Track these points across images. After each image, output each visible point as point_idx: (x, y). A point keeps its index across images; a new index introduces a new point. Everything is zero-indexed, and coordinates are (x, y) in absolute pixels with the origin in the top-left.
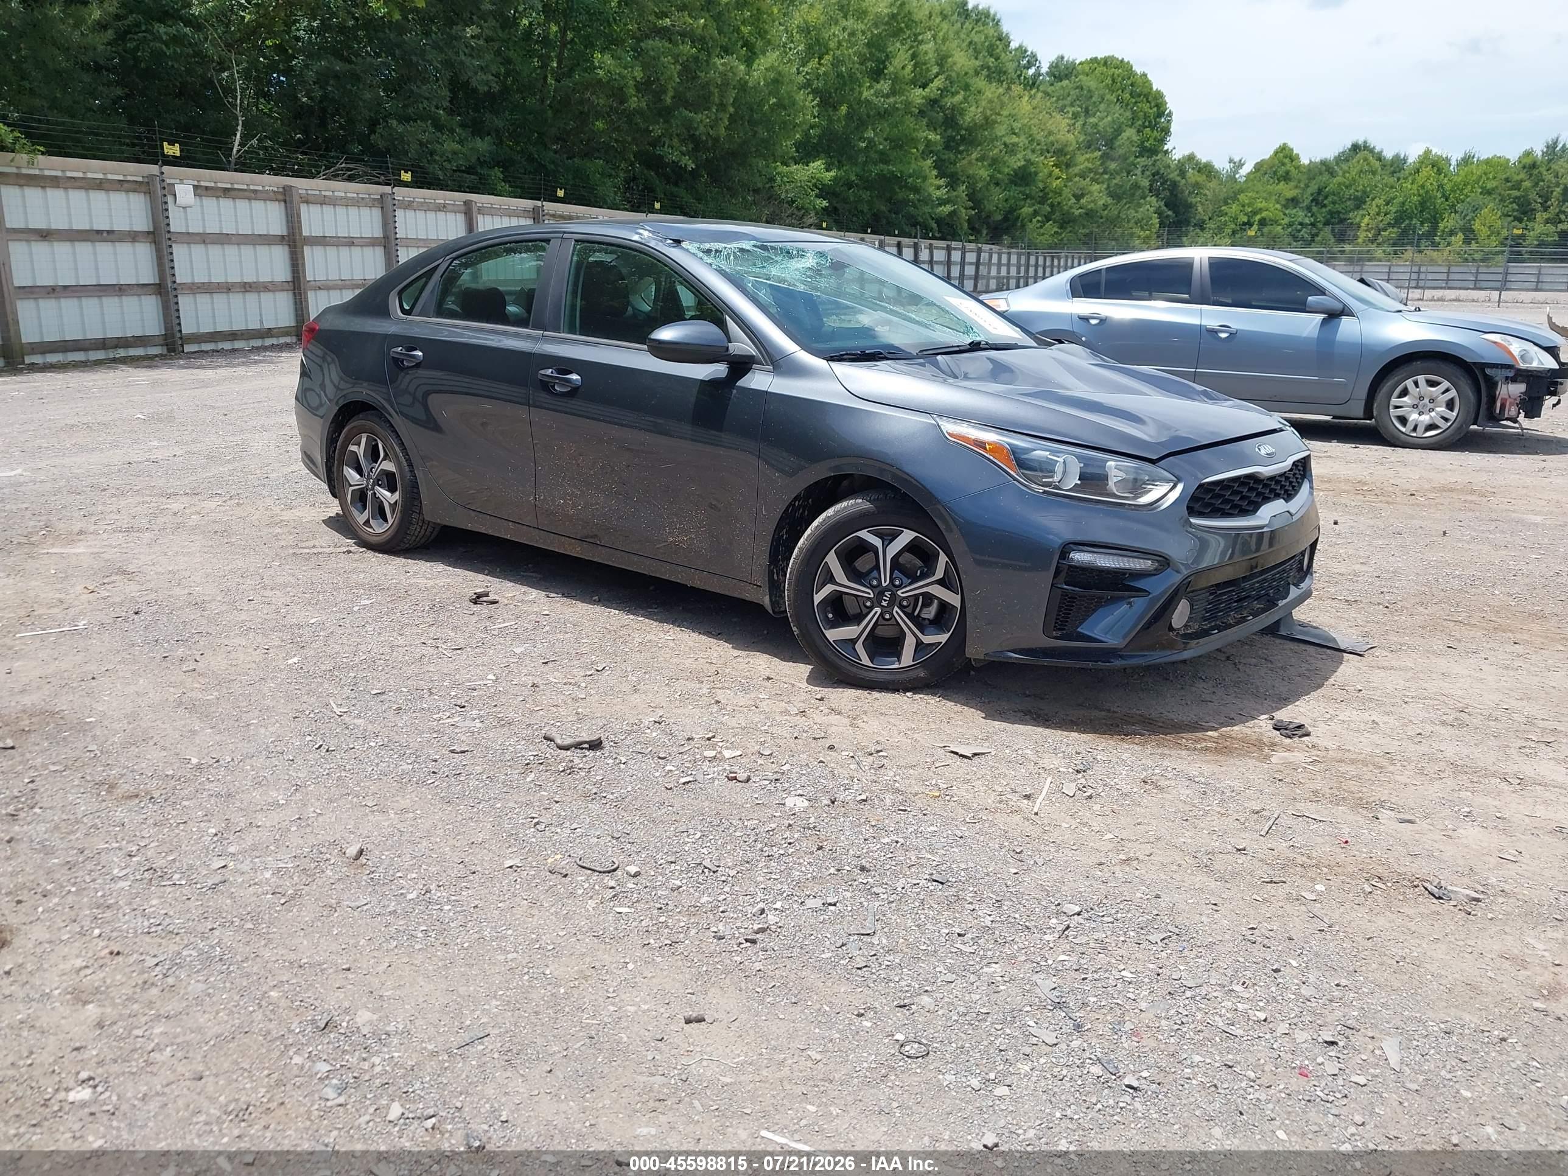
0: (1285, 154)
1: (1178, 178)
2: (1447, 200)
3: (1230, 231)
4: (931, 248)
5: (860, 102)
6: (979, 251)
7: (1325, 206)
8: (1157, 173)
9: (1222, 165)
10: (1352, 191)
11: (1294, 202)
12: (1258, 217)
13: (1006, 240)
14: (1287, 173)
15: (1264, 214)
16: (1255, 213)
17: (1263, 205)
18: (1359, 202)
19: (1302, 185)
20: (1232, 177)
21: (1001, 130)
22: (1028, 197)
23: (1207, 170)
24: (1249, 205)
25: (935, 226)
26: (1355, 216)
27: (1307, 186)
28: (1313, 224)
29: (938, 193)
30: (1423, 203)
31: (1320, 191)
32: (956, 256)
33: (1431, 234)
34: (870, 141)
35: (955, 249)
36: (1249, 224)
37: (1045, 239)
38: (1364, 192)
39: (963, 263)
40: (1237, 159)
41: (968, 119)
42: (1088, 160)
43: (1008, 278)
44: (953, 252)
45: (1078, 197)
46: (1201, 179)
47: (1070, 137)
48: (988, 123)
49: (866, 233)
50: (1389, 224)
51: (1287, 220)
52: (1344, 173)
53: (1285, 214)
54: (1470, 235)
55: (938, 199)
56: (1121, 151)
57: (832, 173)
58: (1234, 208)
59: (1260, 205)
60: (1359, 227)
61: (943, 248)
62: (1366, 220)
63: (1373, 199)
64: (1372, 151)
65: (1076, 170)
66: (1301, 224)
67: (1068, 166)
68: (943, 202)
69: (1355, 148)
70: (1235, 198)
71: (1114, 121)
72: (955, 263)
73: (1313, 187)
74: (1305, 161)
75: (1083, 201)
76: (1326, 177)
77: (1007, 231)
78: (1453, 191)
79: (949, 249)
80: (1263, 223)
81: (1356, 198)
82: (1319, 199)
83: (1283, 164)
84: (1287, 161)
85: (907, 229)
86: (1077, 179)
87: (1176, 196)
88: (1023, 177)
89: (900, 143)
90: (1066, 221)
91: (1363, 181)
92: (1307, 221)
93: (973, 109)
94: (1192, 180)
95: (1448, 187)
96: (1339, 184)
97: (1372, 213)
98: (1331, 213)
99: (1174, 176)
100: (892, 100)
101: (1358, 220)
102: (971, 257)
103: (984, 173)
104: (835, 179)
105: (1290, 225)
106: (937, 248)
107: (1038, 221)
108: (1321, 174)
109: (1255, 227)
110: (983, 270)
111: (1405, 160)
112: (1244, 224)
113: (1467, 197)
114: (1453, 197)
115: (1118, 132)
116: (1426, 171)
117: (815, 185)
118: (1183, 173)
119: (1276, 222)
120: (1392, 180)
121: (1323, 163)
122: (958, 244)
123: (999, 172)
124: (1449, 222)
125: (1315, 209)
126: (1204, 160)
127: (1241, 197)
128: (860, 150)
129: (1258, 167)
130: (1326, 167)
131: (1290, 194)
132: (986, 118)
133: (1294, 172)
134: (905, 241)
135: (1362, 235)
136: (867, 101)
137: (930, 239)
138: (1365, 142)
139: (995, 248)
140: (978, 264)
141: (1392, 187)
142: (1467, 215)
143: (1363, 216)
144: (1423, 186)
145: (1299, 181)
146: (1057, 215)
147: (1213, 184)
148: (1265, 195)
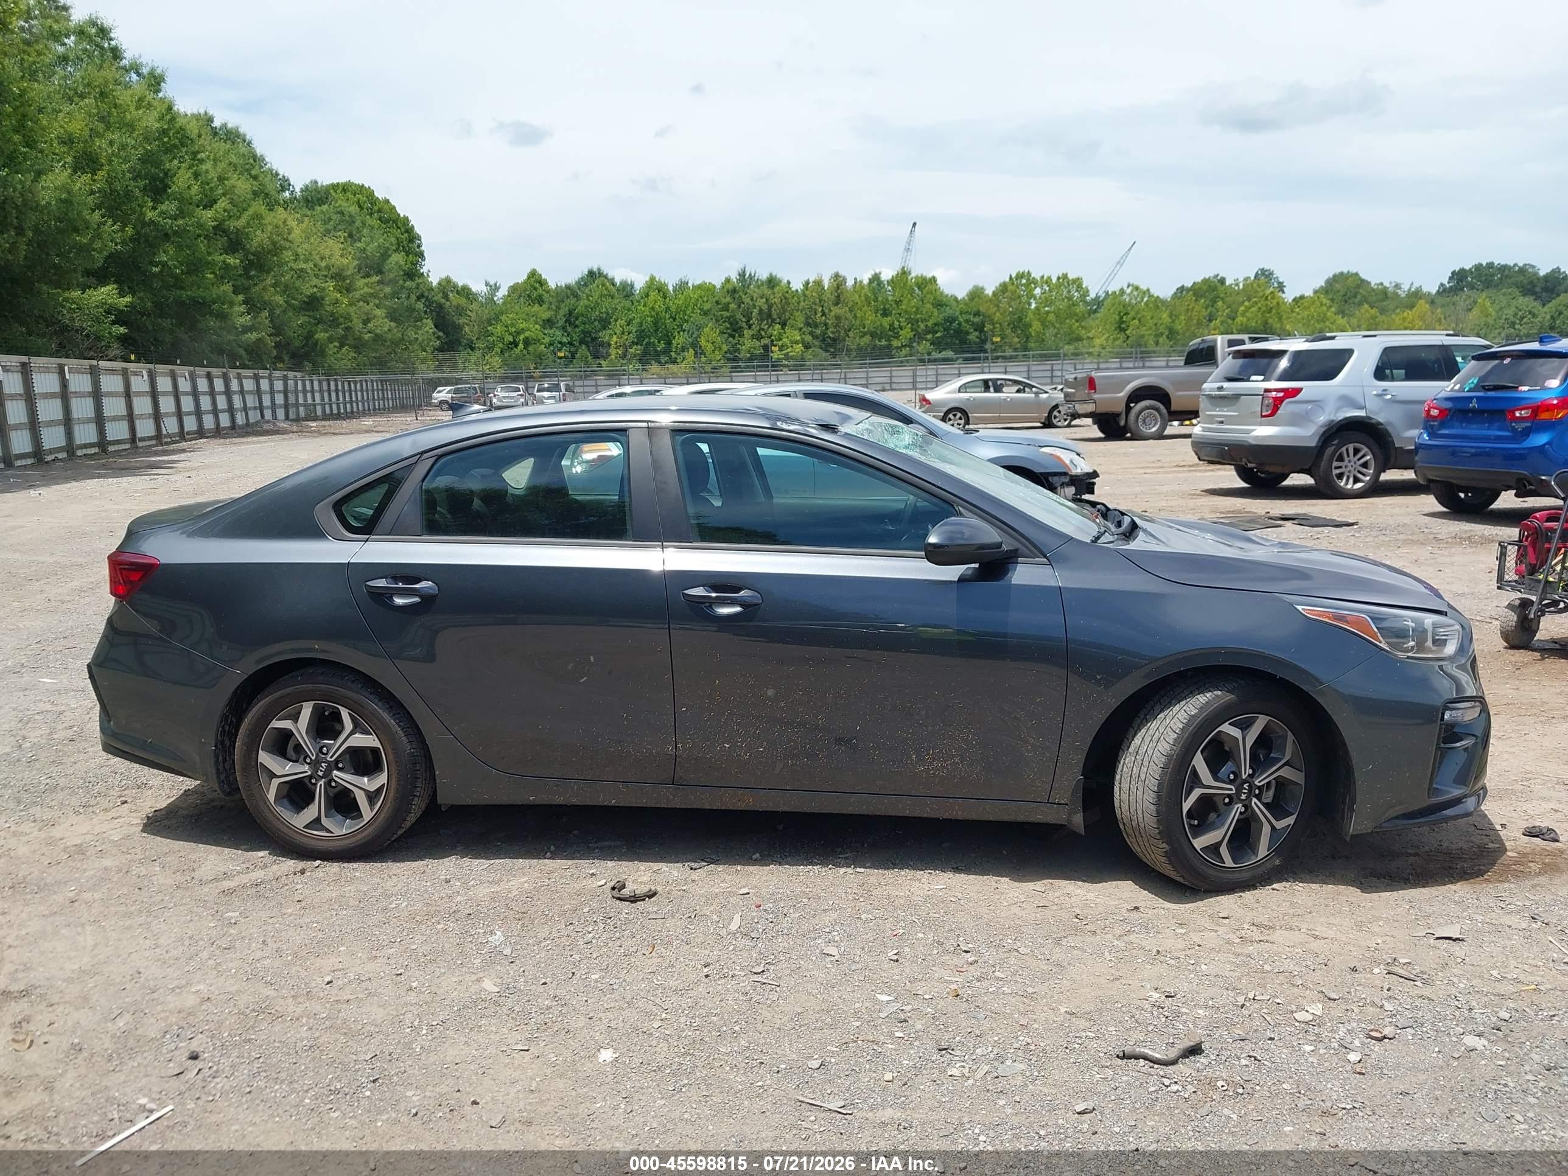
0: (535, 280)
1: (443, 301)
2: (674, 320)
3: (499, 350)
4: (239, 377)
5: (144, 224)
6: (285, 379)
7: (576, 326)
8: (422, 296)
9: (478, 287)
10: (597, 313)
11: (549, 323)
12: (522, 337)
13: (308, 366)
14: (540, 296)
15: (527, 334)
16: (518, 333)
17: (524, 325)
18: (605, 323)
19: (554, 308)
20: (490, 300)
21: (287, 255)
22: (320, 321)
23: (465, 292)
24: (513, 325)
25: (242, 352)
26: (604, 336)
27: (558, 308)
28: (571, 344)
29: (241, 320)
30: (655, 323)
31: (570, 313)
32: (265, 385)
33: (667, 351)
34: (164, 265)
35: (262, 377)
36: (515, 344)
37: (346, 364)
38: (607, 313)
39: (272, 392)
40: (492, 283)
41: (255, 244)
42: (367, 284)
43: (314, 405)
44: (262, 381)
45: (366, 322)
46: (463, 301)
47: (345, 261)
48: (276, 249)
49: (175, 364)
50: (633, 342)
51: (547, 340)
52: (588, 296)
53: (545, 334)
54: (699, 352)
55: (242, 326)
56: (392, 276)
57: (128, 299)
58: (499, 329)
59: (522, 326)
60: (609, 345)
61: (250, 377)
62: (615, 338)
63: (616, 320)
64: (606, 277)
65: (357, 295)
66: (560, 343)
67: (348, 290)
68: (246, 329)
69: (591, 273)
70: (497, 318)
71: (379, 246)
72: (266, 393)
73: (564, 310)
74: (552, 285)
75: (370, 325)
76: (573, 301)
77: (306, 356)
78: (677, 312)
79: (257, 379)
80: (527, 342)
81: (601, 320)
82: (571, 319)
83: (536, 289)
84: (537, 285)
85: (214, 357)
86: (361, 303)
87: (443, 317)
88: (312, 303)
89: (195, 267)
90: (359, 346)
91: (606, 305)
92: (565, 340)
93: (258, 233)
94: (455, 303)
95: (673, 309)
96: (586, 307)
97: (618, 332)
98: (583, 332)
99: (439, 298)
100: (181, 222)
101: (607, 338)
102: (279, 385)
103: (279, 299)
104: (131, 305)
105: (551, 344)
106: (246, 377)
107: (335, 347)
108: (568, 297)
109: (521, 346)
110: (292, 399)
111: (632, 286)
112: (511, 343)
113: (691, 317)
114: (679, 317)
115: (385, 256)
116: (653, 295)
117: (108, 312)
118: (446, 297)
119: (538, 341)
120: (628, 304)
121: (568, 287)
122: (265, 373)
123: (293, 298)
124: (679, 340)
125: (569, 329)
126: (460, 284)
127: (503, 318)
128: (155, 275)
129: (513, 289)
130: (570, 292)
131: (546, 315)
132: (274, 244)
133: (546, 296)
134: (215, 371)
135: (613, 352)
136: (152, 222)
137: (237, 368)
138: (599, 269)
139: (299, 375)
140: (285, 392)
141: (629, 310)
142: (693, 333)
143: (611, 335)
144: (653, 309)
145: (551, 303)
146: (350, 341)
147: (474, 306)
148: (523, 316)
